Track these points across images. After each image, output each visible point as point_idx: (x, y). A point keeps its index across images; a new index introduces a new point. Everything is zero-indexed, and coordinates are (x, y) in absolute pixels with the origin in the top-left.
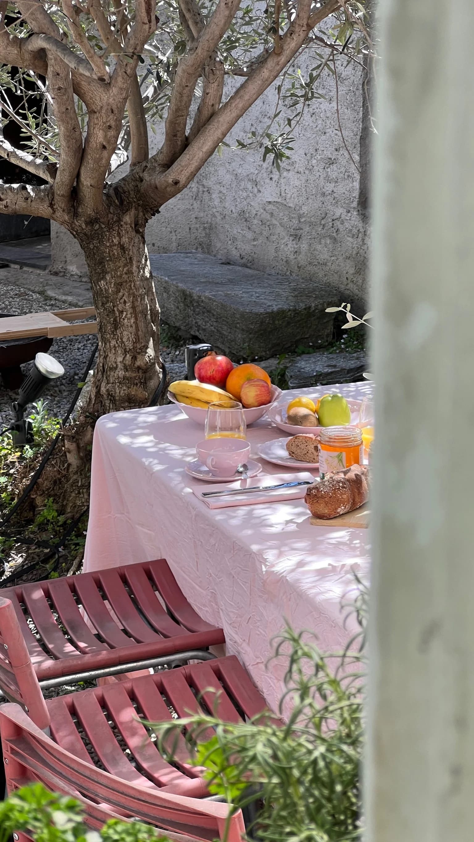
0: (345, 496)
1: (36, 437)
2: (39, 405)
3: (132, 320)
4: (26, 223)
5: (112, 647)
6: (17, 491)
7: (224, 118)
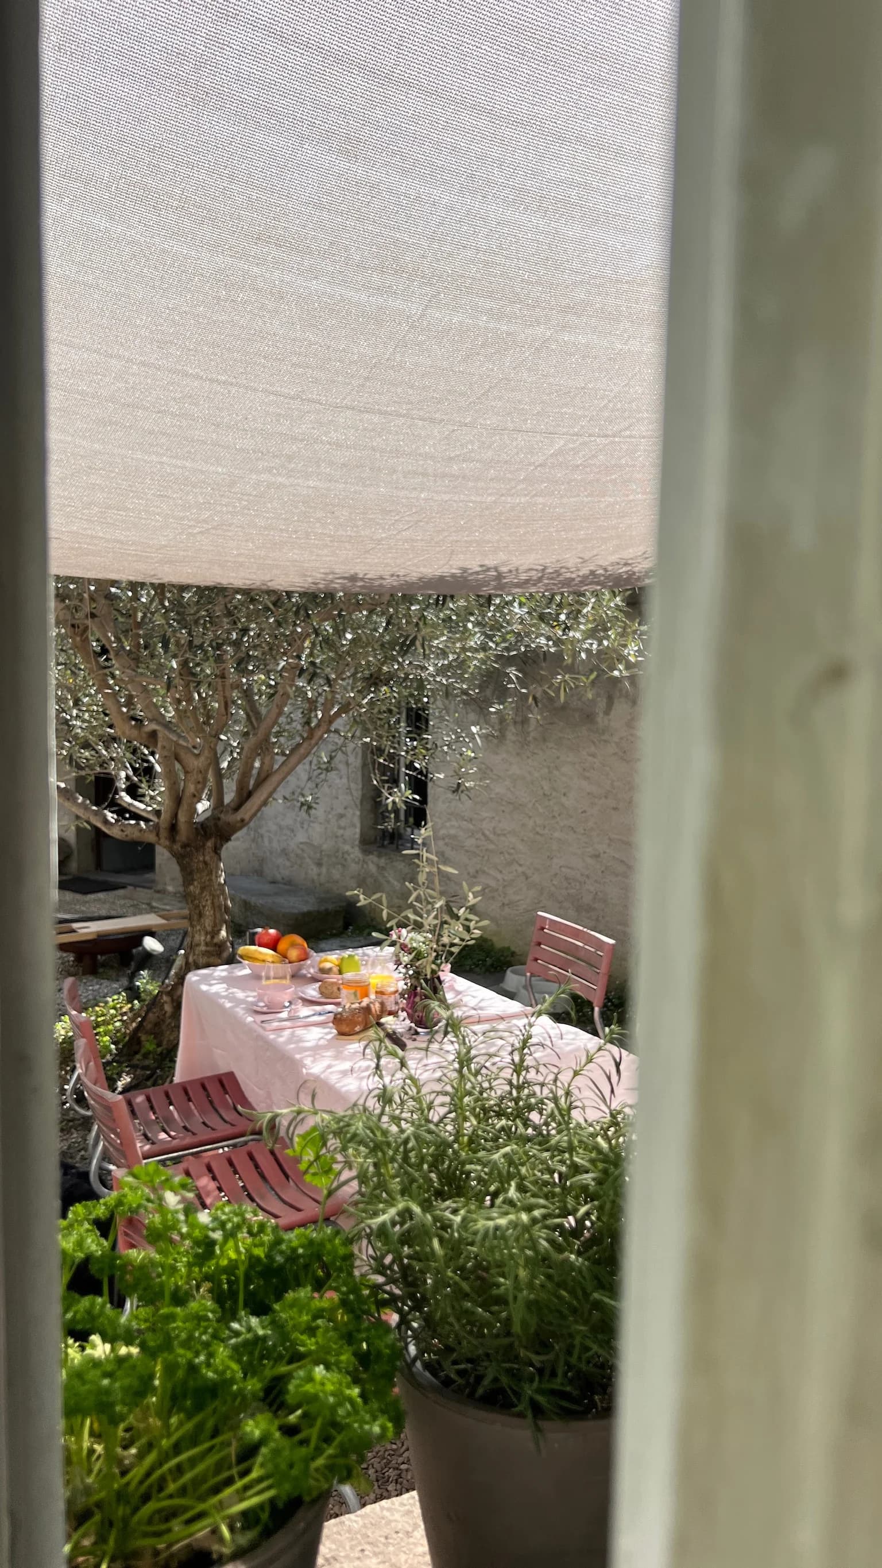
0: (360, 1019)
1: (142, 995)
2: (144, 973)
3: (212, 912)
4: (140, 848)
5: (194, 1134)
6: (128, 1031)
7: (274, 779)
